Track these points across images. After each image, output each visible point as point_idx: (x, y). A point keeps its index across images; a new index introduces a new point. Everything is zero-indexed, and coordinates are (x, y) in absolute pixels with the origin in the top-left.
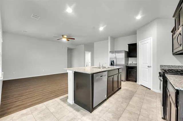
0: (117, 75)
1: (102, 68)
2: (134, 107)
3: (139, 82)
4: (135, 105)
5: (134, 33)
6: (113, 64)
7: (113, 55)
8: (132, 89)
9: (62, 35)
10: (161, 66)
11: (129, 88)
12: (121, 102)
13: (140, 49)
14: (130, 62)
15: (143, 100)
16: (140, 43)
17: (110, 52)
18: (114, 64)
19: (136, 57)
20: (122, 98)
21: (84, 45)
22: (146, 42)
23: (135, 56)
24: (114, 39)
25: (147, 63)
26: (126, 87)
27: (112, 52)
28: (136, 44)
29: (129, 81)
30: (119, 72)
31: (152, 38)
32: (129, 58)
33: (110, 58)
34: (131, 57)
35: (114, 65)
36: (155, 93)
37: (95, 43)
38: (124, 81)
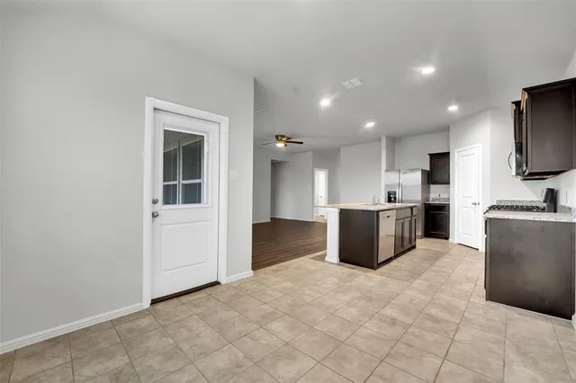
0: (409, 219)
3: (453, 238)
5: (445, 130)
6: (393, 199)
9: (277, 137)
10: (499, 202)
13: (456, 167)
14: (433, 195)
16: (456, 154)
17: (386, 171)
18: (395, 198)
19: (449, 183)
22: (471, 152)
23: (446, 182)
24: (395, 141)
25: (471, 197)
26: (425, 247)
28: (449, 153)
30: (412, 214)
31: (481, 145)
32: (432, 186)
33: (386, 186)
35: (395, 202)
37: (342, 149)
38: (421, 237)
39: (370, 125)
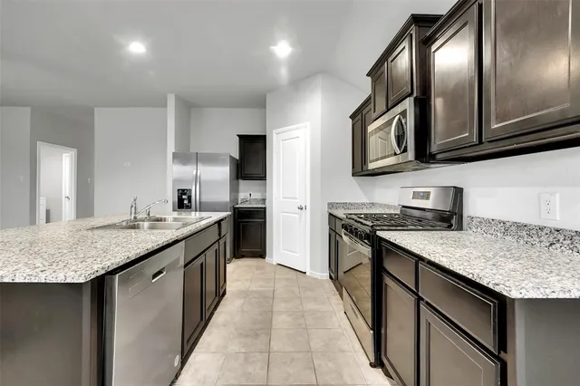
1: (146, 224)
2: (293, 360)
3: (271, 257)
4: (291, 349)
5: (258, 102)
6: (186, 202)
7: (188, 171)
8: (261, 286)
10: (331, 205)
11: (248, 283)
12: (242, 356)
13: (275, 155)
14: (242, 195)
15: (303, 316)
16: (275, 135)
17: (175, 156)
18: (190, 201)
19: (263, 178)
20: (241, 334)
21: (29, 109)
22: (295, 133)
23: (262, 176)
25: (295, 198)
26: (239, 283)
27: (182, 157)
28: (264, 138)
29: (243, 257)
30: (220, 234)
31: (308, 124)
32: (241, 182)
33: (175, 181)
34: (245, 178)
35: (189, 207)
36: (318, 282)
37: (96, 110)
39: (137, 48)
